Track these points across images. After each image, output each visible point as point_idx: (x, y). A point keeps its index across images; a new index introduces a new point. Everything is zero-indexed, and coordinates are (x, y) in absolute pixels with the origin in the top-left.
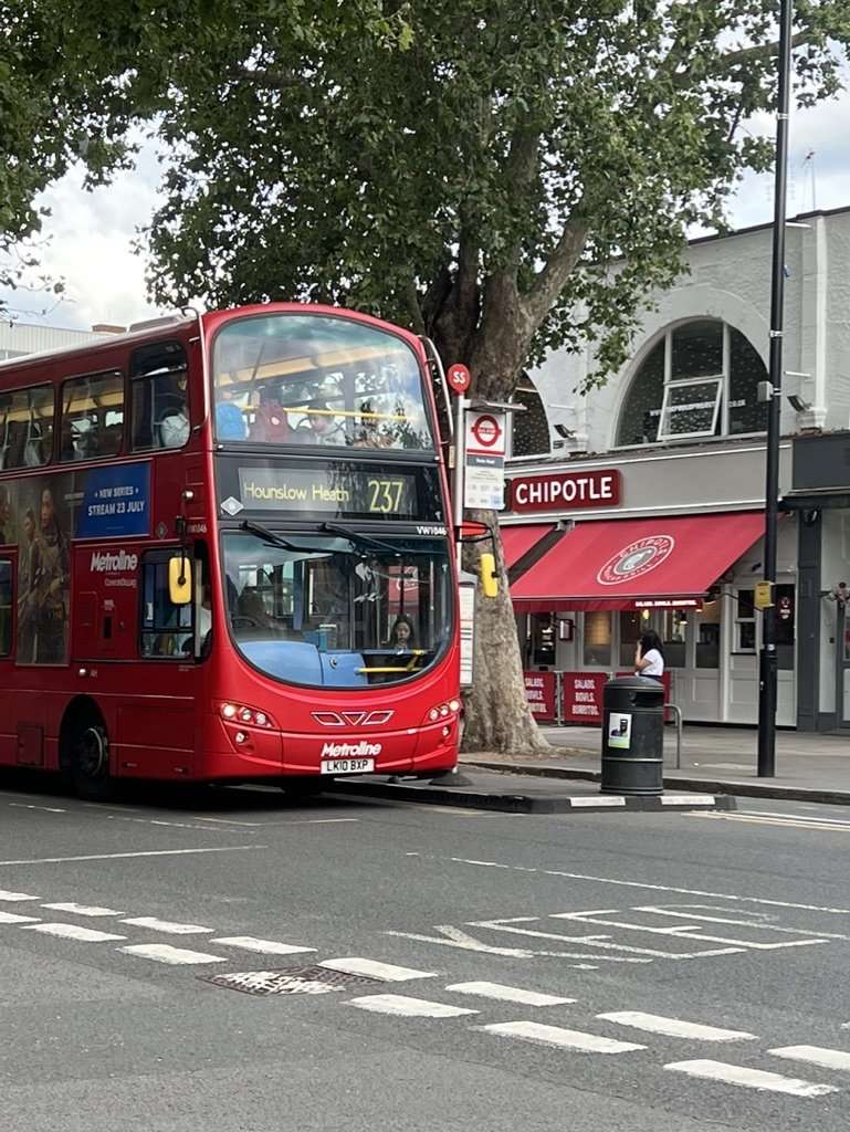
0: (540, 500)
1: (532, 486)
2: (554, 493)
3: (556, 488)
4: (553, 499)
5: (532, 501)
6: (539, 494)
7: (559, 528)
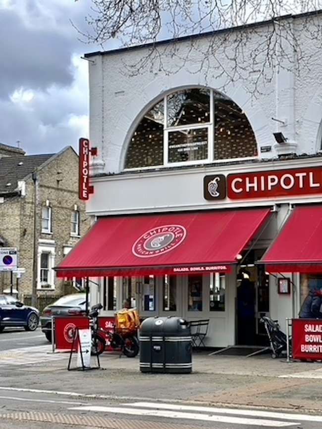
0: (256, 189)
1: (247, 179)
2: (270, 184)
3: (273, 180)
4: (270, 188)
5: (248, 190)
6: (255, 185)
7: (275, 209)
